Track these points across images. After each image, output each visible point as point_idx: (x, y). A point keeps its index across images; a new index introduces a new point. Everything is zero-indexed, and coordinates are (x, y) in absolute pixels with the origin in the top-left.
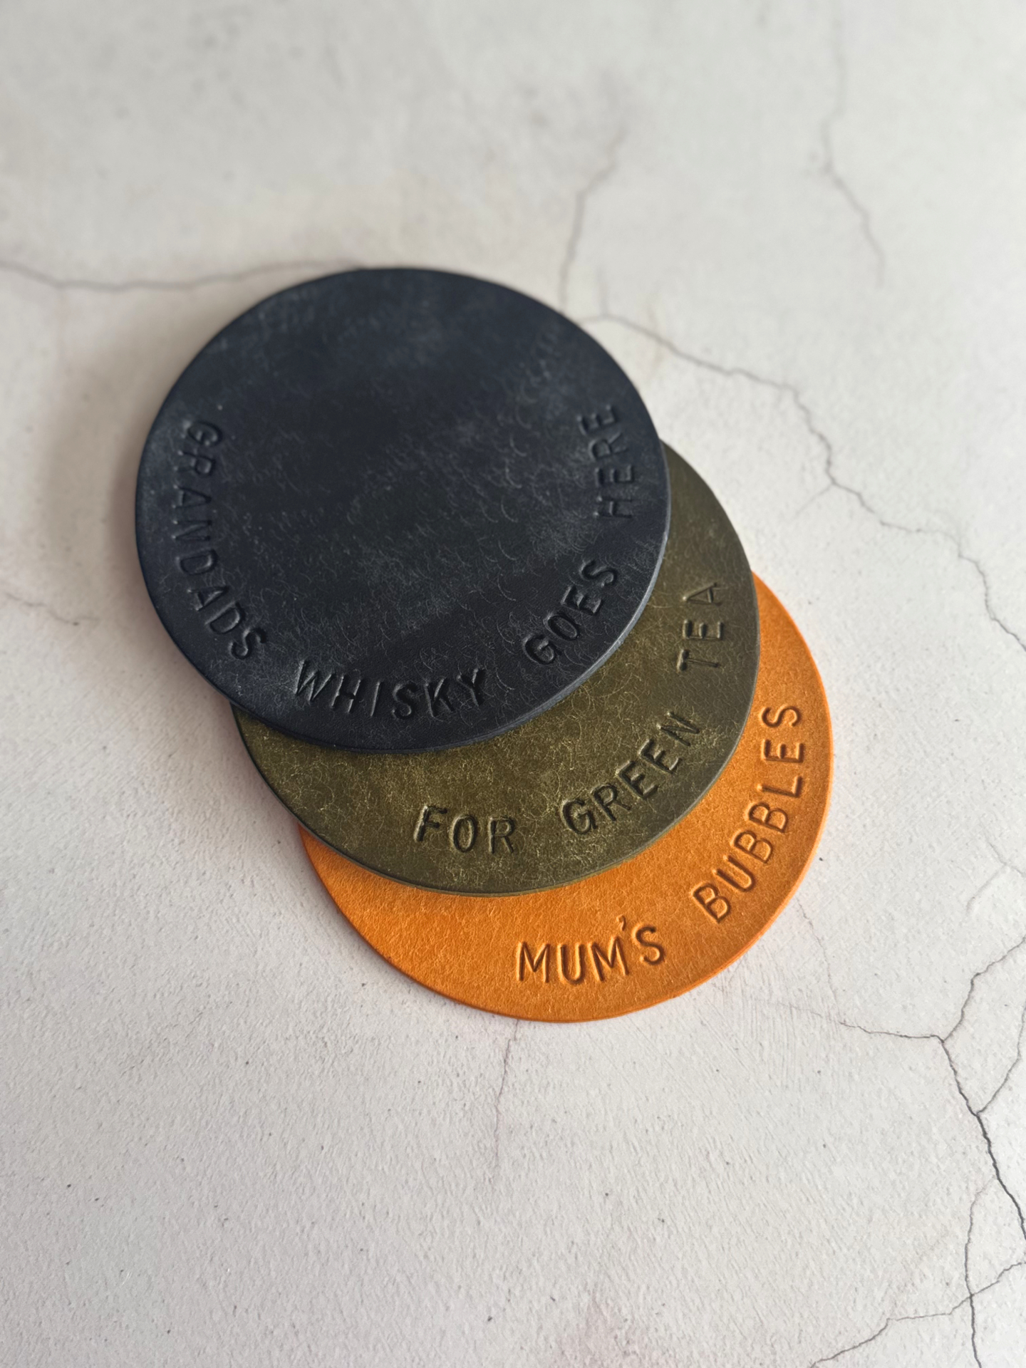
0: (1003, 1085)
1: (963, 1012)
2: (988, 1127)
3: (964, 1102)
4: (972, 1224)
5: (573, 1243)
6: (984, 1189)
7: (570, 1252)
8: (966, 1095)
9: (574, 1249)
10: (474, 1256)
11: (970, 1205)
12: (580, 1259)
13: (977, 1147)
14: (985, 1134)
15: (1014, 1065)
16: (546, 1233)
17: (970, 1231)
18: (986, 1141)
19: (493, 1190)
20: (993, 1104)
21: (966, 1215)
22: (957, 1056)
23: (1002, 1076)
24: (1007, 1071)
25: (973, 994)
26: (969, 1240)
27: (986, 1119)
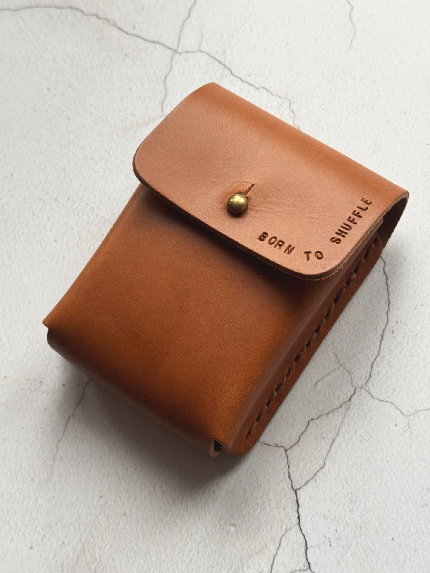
0: (313, 478)
1: (300, 437)
2: (300, 498)
3: (290, 483)
4: (280, 545)
5: (79, 517)
6: (290, 529)
7: (77, 521)
8: (292, 480)
9: (79, 521)
10: (31, 516)
11: (281, 536)
12: (81, 525)
13: (292, 507)
14: (297, 501)
15: (320, 469)
16: (67, 511)
17: (278, 549)
18: (297, 505)
19: (47, 485)
20: (305, 487)
21: (278, 540)
22: (292, 459)
23: (313, 473)
24: (316, 471)
25: (308, 429)
26: (277, 553)
27: (300, 493)
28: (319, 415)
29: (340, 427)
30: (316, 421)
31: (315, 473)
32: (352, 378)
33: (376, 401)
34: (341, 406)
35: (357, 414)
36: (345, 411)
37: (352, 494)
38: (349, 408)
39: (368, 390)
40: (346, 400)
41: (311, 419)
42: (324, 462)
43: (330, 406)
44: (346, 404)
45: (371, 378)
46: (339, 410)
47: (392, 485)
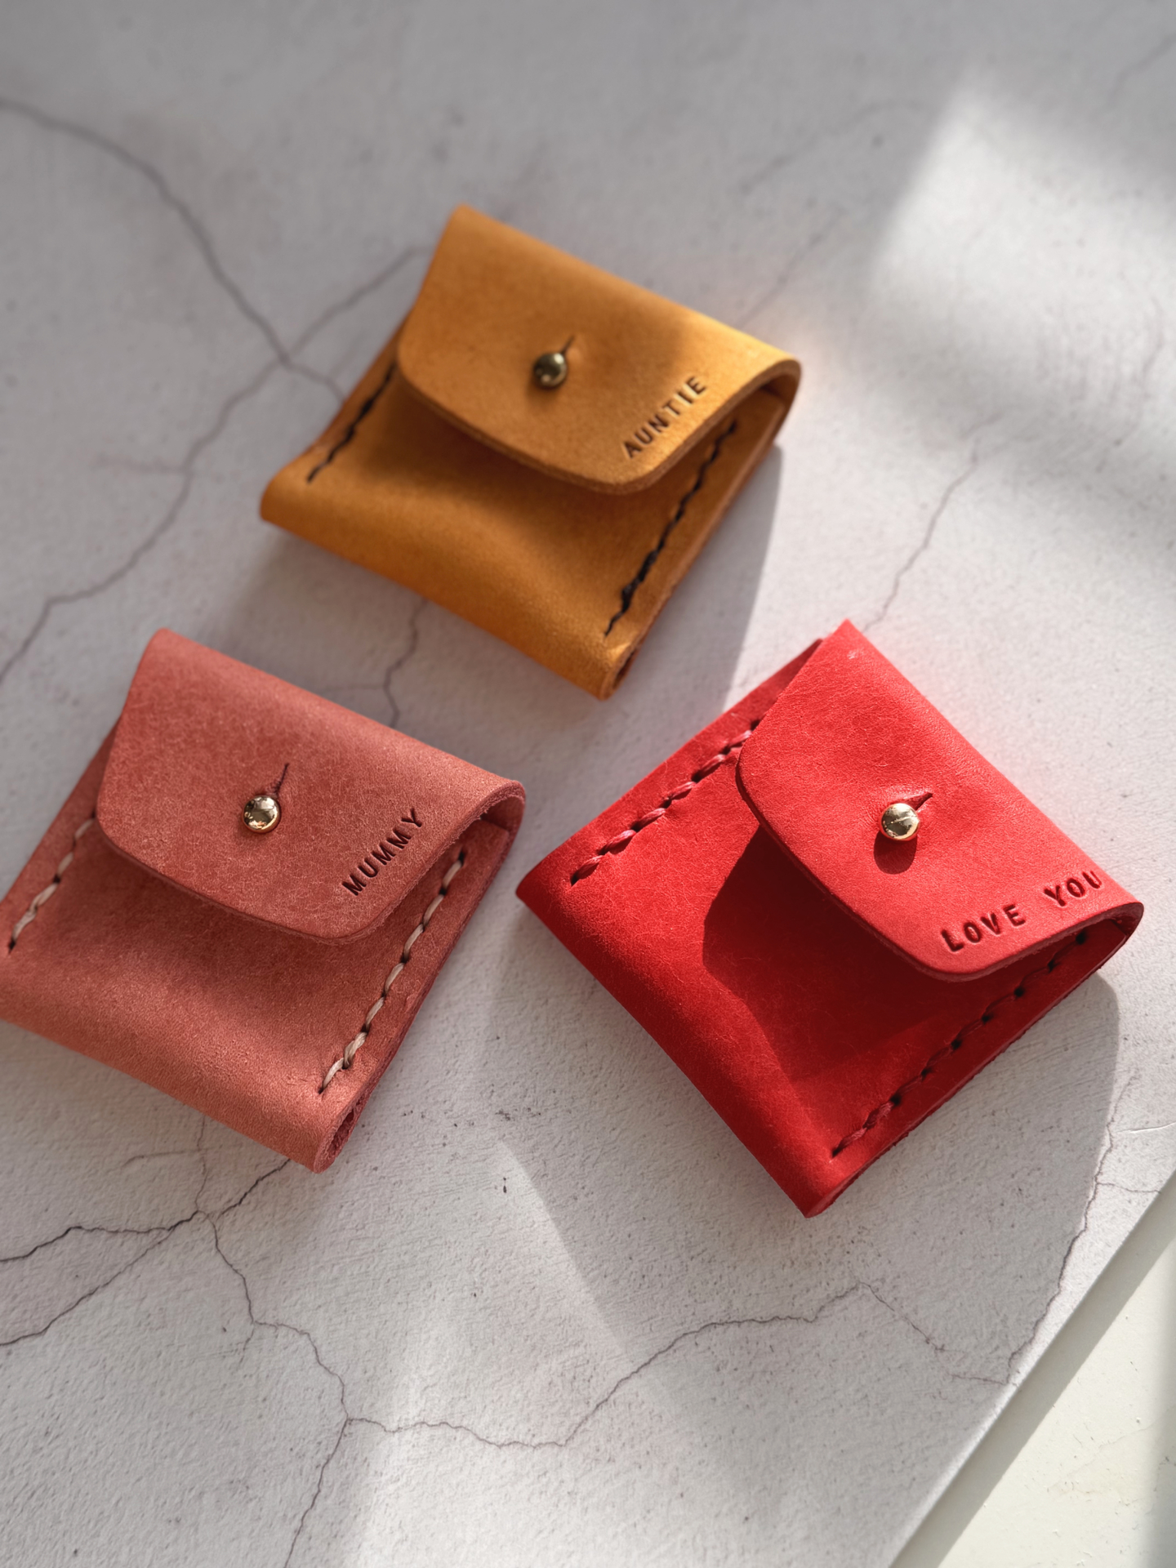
28: (97, 1226)
29: (120, 1273)
30: (84, 1234)
31: (15, 1338)
32: (203, 1187)
33: (219, 1259)
34: (149, 1231)
35: (166, 1265)
36: (149, 1247)
37: (58, 1418)
38: (159, 1243)
39: (217, 1228)
40: (164, 1224)
41: (77, 1225)
42: (48, 1324)
43: (128, 1221)
44: (160, 1233)
45: (237, 1207)
46: (140, 1236)
47: (141, 1445)
